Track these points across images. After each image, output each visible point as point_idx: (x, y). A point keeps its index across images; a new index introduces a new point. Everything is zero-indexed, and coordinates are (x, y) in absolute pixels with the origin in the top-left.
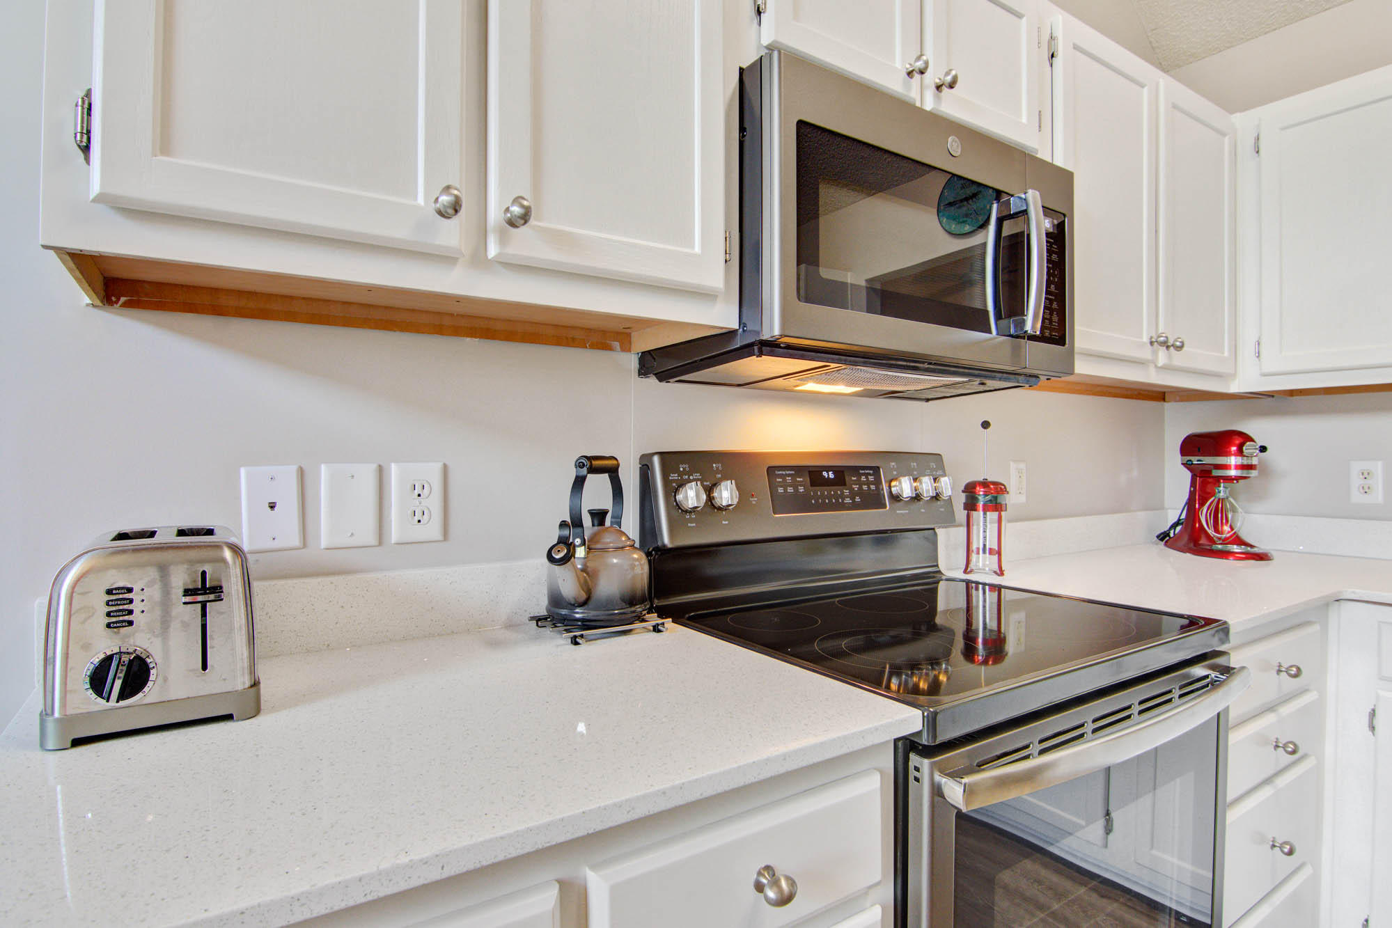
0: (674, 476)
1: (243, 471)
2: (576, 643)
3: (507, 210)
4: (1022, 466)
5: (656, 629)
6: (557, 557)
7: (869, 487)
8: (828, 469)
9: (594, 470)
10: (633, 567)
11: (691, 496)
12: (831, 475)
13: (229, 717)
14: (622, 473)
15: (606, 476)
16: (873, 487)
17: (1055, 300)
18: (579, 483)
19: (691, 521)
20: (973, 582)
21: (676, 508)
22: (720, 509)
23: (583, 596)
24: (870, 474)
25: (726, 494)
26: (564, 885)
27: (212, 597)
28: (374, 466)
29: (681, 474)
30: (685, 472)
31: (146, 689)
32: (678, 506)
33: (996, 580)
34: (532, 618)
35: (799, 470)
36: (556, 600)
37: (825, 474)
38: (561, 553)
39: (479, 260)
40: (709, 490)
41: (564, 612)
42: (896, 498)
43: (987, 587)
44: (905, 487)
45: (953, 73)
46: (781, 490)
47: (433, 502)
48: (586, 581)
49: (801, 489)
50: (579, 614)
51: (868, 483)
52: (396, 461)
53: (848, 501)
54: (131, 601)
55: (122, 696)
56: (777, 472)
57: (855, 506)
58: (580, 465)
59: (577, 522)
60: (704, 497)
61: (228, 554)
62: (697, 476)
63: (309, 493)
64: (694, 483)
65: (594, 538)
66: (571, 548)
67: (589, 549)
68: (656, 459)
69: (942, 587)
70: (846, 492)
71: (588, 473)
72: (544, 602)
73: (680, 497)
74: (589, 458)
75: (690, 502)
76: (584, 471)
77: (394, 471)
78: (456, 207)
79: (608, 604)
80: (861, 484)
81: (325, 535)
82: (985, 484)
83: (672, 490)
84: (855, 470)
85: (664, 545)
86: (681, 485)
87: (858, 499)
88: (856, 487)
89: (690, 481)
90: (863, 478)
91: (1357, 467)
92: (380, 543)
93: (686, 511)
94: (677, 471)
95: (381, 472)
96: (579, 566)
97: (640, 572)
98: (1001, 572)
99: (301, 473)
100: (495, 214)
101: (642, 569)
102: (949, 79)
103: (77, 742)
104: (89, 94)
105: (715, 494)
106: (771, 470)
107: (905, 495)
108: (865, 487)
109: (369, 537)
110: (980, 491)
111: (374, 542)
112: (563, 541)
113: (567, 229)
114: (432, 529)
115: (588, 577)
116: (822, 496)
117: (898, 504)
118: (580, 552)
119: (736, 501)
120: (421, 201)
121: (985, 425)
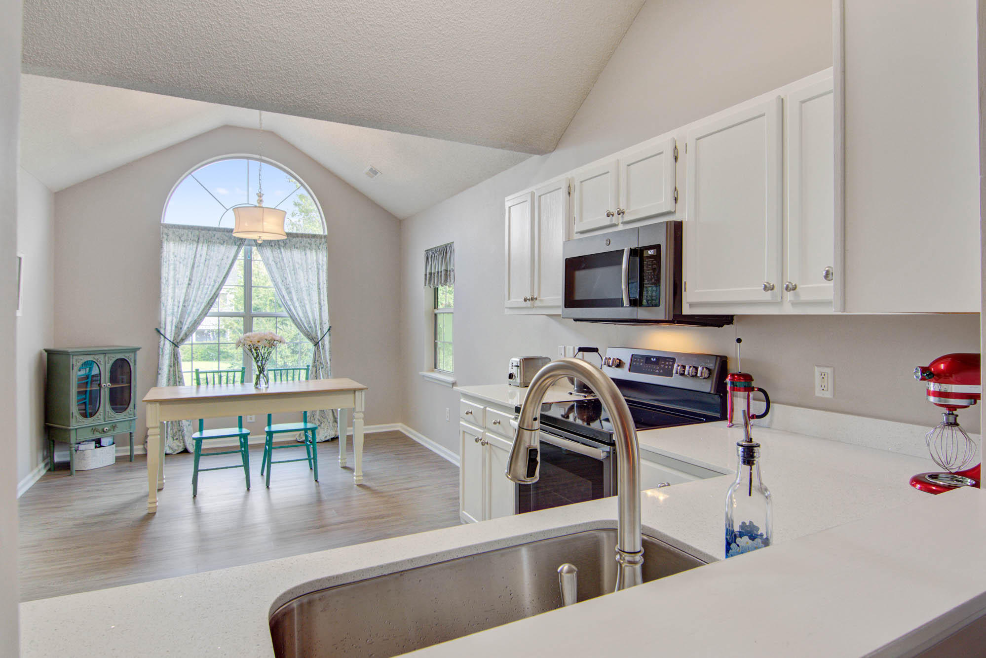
7: (668, 367)
8: (654, 357)
12: (655, 360)
16: (670, 367)
17: (655, 286)
24: (671, 362)
35: (643, 356)
37: (652, 359)
46: (633, 363)
49: (641, 364)
51: (668, 365)
53: (657, 371)
57: (659, 373)
70: (658, 368)
80: (665, 365)
84: (665, 359)
87: (661, 371)
88: (662, 366)
90: (667, 363)
106: (633, 355)
108: (666, 367)
116: (648, 368)
121: (739, 341)
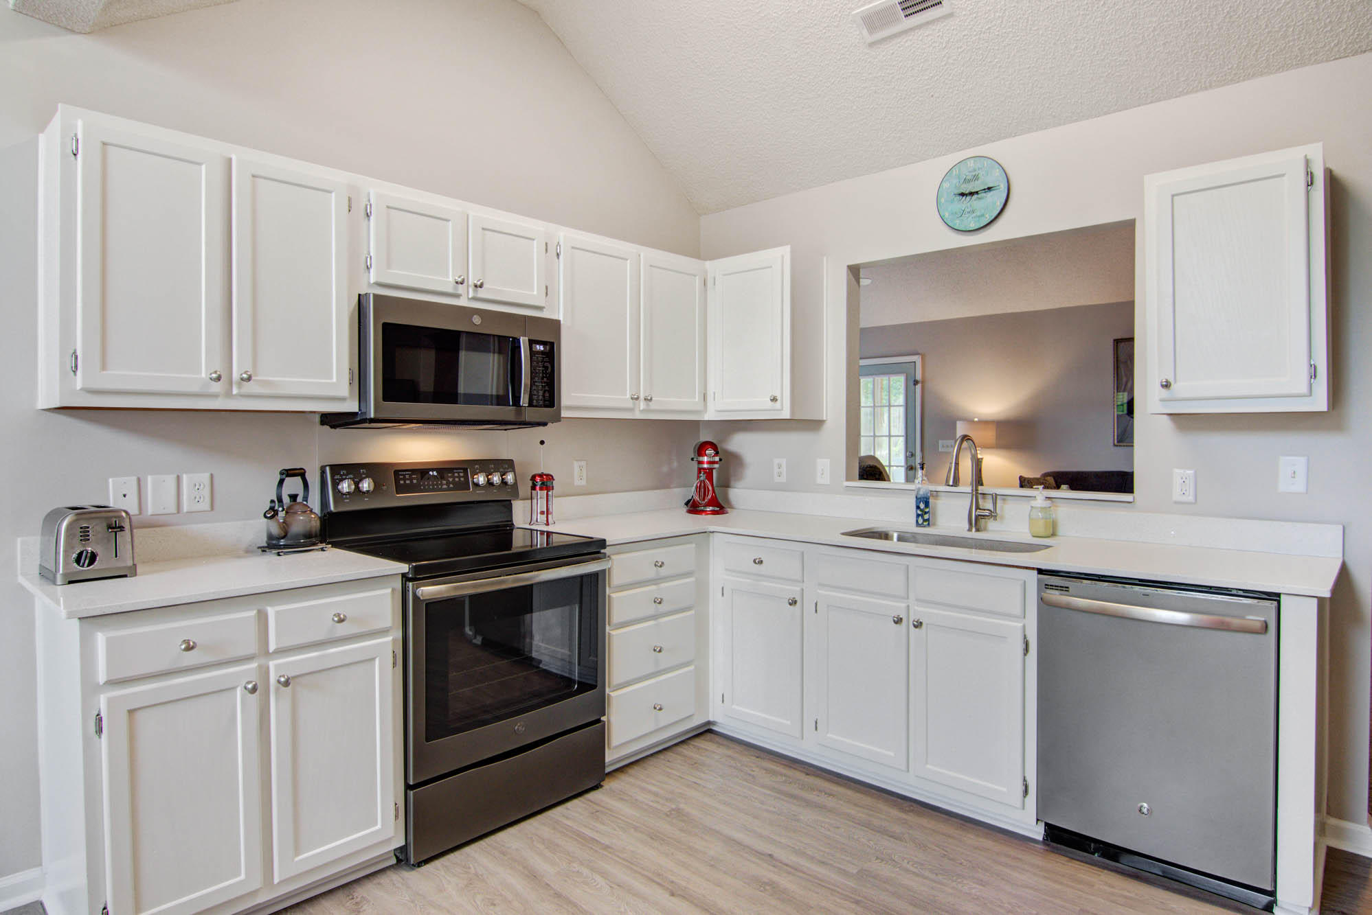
0: (337, 477)
1: (110, 480)
2: (279, 555)
3: (242, 375)
4: (583, 463)
5: (322, 550)
6: (269, 516)
7: (460, 479)
8: (433, 470)
9: (288, 475)
10: (310, 521)
11: (345, 486)
12: (435, 473)
13: (125, 576)
14: (307, 476)
15: (299, 477)
16: (462, 479)
17: (547, 385)
18: (281, 482)
19: (347, 499)
20: (534, 530)
21: (337, 492)
22: (364, 493)
23: (283, 534)
24: (460, 472)
25: (366, 485)
26: (259, 612)
27: (119, 530)
28: (176, 476)
29: (341, 475)
30: (344, 475)
31: (95, 564)
32: (339, 491)
33: (545, 528)
34: (259, 548)
35: (413, 471)
36: (270, 537)
37: (431, 473)
38: (272, 513)
39: (229, 394)
40: (357, 484)
41: (274, 542)
42: (476, 485)
43: (539, 532)
44: (481, 479)
45: (481, 281)
46: (402, 482)
47: (206, 492)
48: (284, 527)
49: (415, 481)
50: (282, 542)
51: (459, 477)
52: (186, 473)
53: (444, 487)
54: (89, 531)
55: (89, 565)
56: (400, 473)
57: (449, 489)
58: (281, 473)
59: (280, 500)
60: (353, 487)
61: (124, 514)
62: (351, 476)
63: (143, 490)
64: (347, 481)
65: (290, 507)
66: (276, 513)
67: (287, 513)
68: (328, 468)
69: (515, 532)
70: (444, 482)
71: (287, 476)
72: (265, 539)
73: (340, 487)
74: (287, 470)
75: (345, 489)
76: (284, 476)
77: (185, 478)
78: (219, 379)
79: (297, 536)
80: (454, 477)
81: (150, 510)
82: (541, 475)
83: (335, 484)
84: (451, 470)
85: (331, 511)
86: (342, 480)
87: (451, 486)
88: (451, 480)
89: (345, 479)
90: (456, 475)
91: (776, 461)
92: (178, 512)
93: (344, 494)
94: (339, 474)
95: (179, 479)
96: (281, 521)
97: (315, 524)
98: (547, 524)
99: (139, 480)
100: (236, 376)
101: (316, 523)
102: (479, 283)
103: (70, 582)
104: (75, 352)
105: (360, 485)
106: (397, 473)
107: (480, 483)
108: (457, 479)
109: (173, 509)
110: (538, 479)
111: (176, 512)
112: (272, 508)
113: (270, 379)
114: (205, 505)
115: (285, 526)
116: (428, 484)
117: (478, 488)
118: (282, 514)
119: (372, 489)
120: (203, 375)
121: (542, 442)
